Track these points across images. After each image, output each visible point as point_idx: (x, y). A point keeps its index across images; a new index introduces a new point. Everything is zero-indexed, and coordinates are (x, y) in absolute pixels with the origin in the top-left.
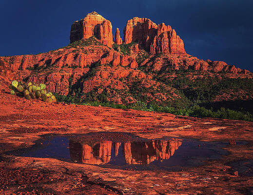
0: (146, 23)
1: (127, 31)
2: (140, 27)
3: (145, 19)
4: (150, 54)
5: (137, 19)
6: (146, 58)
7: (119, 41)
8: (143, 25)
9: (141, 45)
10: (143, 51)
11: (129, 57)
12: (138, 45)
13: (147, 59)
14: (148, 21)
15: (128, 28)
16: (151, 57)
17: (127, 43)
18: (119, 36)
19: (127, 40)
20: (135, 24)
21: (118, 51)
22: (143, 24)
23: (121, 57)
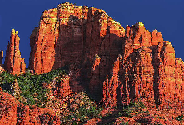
0: (95, 19)
1: (40, 39)
2: (78, 31)
3: (90, 10)
4: (100, 105)
5: (69, 9)
6: (90, 116)
7: (17, 65)
8: (84, 25)
9: (78, 79)
10: (83, 95)
11: (42, 111)
12: (68, 78)
13: (93, 120)
14: (98, 15)
15: (44, 30)
16: (104, 112)
17: (38, 72)
18: (18, 52)
19: (40, 63)
20: (65, 21)
21: (12, 92)
22: (86, 23)
23: (20, 111)
